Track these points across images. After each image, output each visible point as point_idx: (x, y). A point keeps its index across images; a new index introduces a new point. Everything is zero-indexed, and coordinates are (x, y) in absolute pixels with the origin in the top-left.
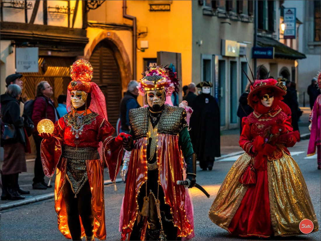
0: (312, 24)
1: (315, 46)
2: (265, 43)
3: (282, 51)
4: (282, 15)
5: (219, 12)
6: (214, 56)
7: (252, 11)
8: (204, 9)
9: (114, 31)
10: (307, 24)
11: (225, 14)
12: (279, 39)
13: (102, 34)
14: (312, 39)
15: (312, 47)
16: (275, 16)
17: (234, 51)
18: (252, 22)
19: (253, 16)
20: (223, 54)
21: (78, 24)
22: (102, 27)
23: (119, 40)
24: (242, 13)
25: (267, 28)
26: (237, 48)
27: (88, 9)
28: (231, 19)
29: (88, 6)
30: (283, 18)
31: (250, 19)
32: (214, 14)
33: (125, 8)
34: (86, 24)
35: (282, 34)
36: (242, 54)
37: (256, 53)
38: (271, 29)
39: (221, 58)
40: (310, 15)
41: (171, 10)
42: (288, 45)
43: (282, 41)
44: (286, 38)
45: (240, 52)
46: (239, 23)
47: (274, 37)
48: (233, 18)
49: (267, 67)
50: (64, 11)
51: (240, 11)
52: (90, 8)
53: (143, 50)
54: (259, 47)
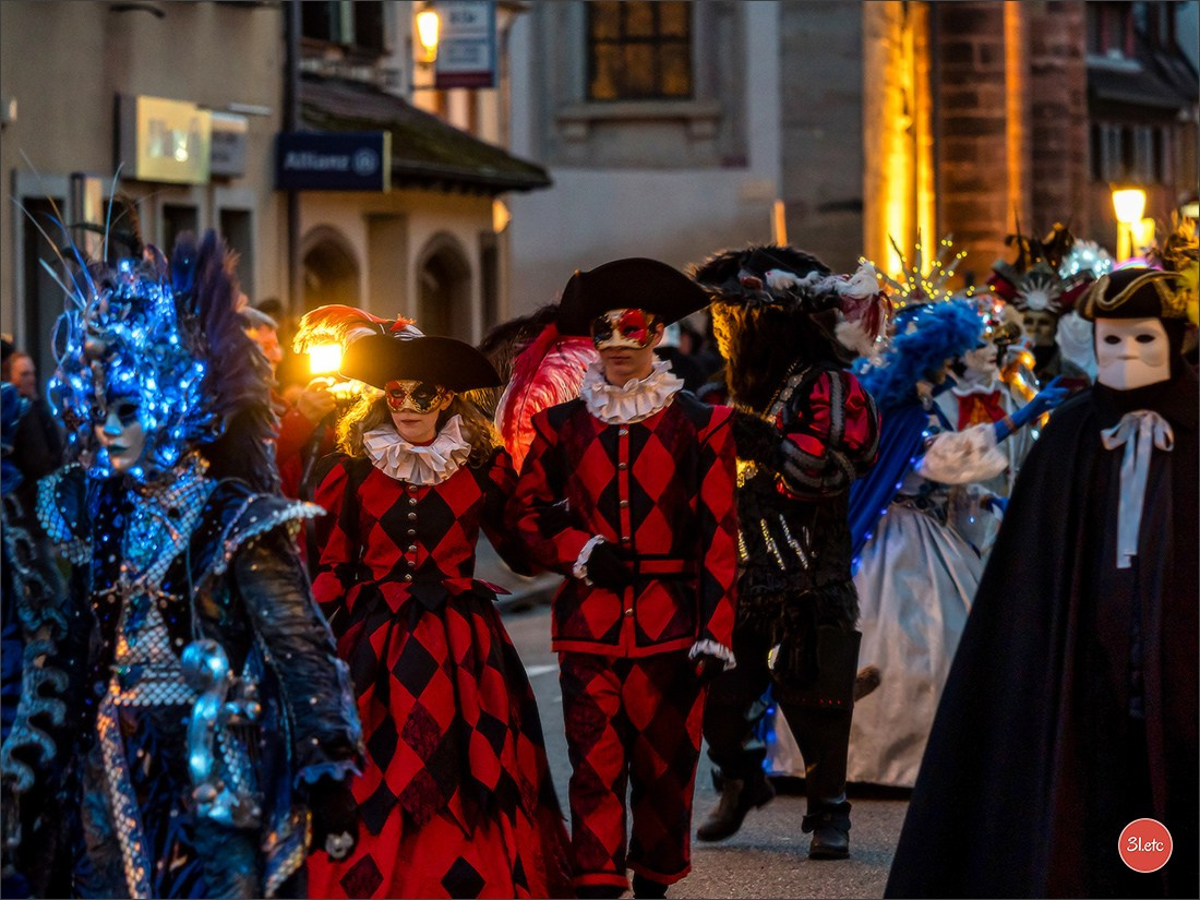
0: (578, 11)
1: (594, 123)
2: (339, 110)
6: (77, 178)
10: (550, 11)
12: (412, 88)
14: (578, 91)
15: (578, 131)
17: (181, 154)
18: (273, 6)
20: (125, 171)
25: (348, 36)
26: (194, 139)
35: (424, 65)
36: (222, 168)
37: (293, 161)
38: (372, 39)
39: (117, 193)
42: (458, 117)
43: (424, 101)
44: (444, 83)
45: (214, 156)
46: (206, 11)
47: (383, 78)
49: (356, 237)
54: (311, 129)
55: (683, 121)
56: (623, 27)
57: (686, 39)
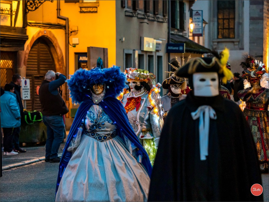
0: (216, 24)
1: (218, 42)
2: (177, 40)
3: (191, 47)
4: (191, 16)
5: (138, 14)
6: (134, 50)
7: (166, 13)
8: (126, 11)
9: (50, 30)
10: (212, 24)
11: (144, 15)
12: (189, 36)
13: (40, 32)
14: (216, 37)
15: (216, 44)
16: (185, 17)
17: (151, 47)
18: (166, 22)
19: (167, 17)
20: (142, 49)
21: (19, 24)
22: (39, 27)
23: (54, 37)
24: (157, 14)
25: (178, 27)
26: (153, 44)
27: (27, 11)
28: (149, 20)
29: (27, 8)
30: (192, 19)
31: (164, 19)
32: (135, 15)
33: (59, 10)
34: (25, 24)
35: (191, 32)
36: (158, 49)
37: (169, 48)
38: (182, 28)
39: (141, 53)
40: (214, 17)
41: (98, 11)
42: (196, 41)
43: (191, 38)
44: (194, 35)
45: (156, 47)
46: (155, 23)
47: (184, 35)
48: (151, 18)
50: (7, 12)
51: (156, 13)
52: (29, 10)
53: (74, 46)
54: (172, 43)
55: (233, 42)
56: (223, 26)
57: (234, 29)
